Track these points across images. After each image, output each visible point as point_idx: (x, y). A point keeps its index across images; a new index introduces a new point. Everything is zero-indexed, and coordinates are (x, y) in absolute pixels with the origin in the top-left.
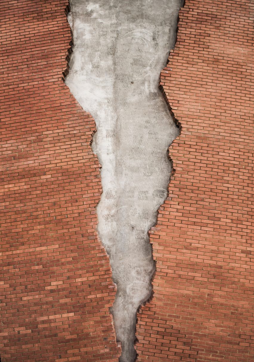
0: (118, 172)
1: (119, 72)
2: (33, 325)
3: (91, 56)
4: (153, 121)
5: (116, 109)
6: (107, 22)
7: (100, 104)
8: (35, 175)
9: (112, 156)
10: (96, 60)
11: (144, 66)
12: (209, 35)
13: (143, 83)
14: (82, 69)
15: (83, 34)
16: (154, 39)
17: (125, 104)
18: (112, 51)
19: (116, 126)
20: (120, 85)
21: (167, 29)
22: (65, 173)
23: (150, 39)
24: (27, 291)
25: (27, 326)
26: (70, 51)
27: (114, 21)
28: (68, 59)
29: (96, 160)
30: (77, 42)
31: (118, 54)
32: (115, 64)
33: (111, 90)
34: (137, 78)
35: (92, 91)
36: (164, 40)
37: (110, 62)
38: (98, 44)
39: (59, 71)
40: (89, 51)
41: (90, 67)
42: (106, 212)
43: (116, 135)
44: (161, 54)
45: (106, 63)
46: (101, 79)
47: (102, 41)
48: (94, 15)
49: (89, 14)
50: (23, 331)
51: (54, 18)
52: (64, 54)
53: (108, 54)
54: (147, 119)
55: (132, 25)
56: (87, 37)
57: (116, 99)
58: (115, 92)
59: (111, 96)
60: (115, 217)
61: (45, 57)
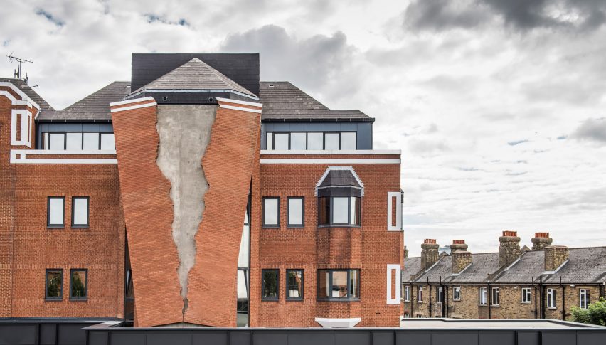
0: (181, 207)
1: (182, 157)
2: (147, 277)
3: (168, 148)
4: (198, 182)
5: (180, 176)
6: (176, 129)
7: (173, 174)
8: (145, 209)
9: (178, 200)
10: (171, 150)
11: (195, 153)
12: (226, 138)
13: (194, 162)
14: (164, 155)
15: (164, 136)
16: (200, 139)
17: (185, 173)
18: (179, 145)
19: (181, 185)
20: (183, 164)
21: (207, 133)
22: (158, 207)
23: (198, 138)
24: (144, 261)
25: (145, 276)
26: (158, 146)
27: (180, 128)
28: (157, 150)
29: (171, 202)
30: (162, 140)
31: (182, 146)
32: (180, 152)
33: (178, 166)
34: (191, 160)
35: (169, 167)
36: (205, 139)
37: (178, 151)
38: (172, 141)
39: (153, 158)
40: (168, 145)
41: (168, 154)
42: (176, 227)
43: (181, 189)
44: (203, 147)
45: (176, 152)
46: (173, 160)
47: (174, 140)
48: (170, 125)
49: (167, 124)
50: (144, 279)
51: (150, 129)
52: (155, 149)
53: (177, 147)
54: (195, 181)
55: (189, 131)
56: (167, 137)
57: (181, 171)
58: (180, 167)
59: (178, 169)
60: (180, 229)
61: (147, 150)
